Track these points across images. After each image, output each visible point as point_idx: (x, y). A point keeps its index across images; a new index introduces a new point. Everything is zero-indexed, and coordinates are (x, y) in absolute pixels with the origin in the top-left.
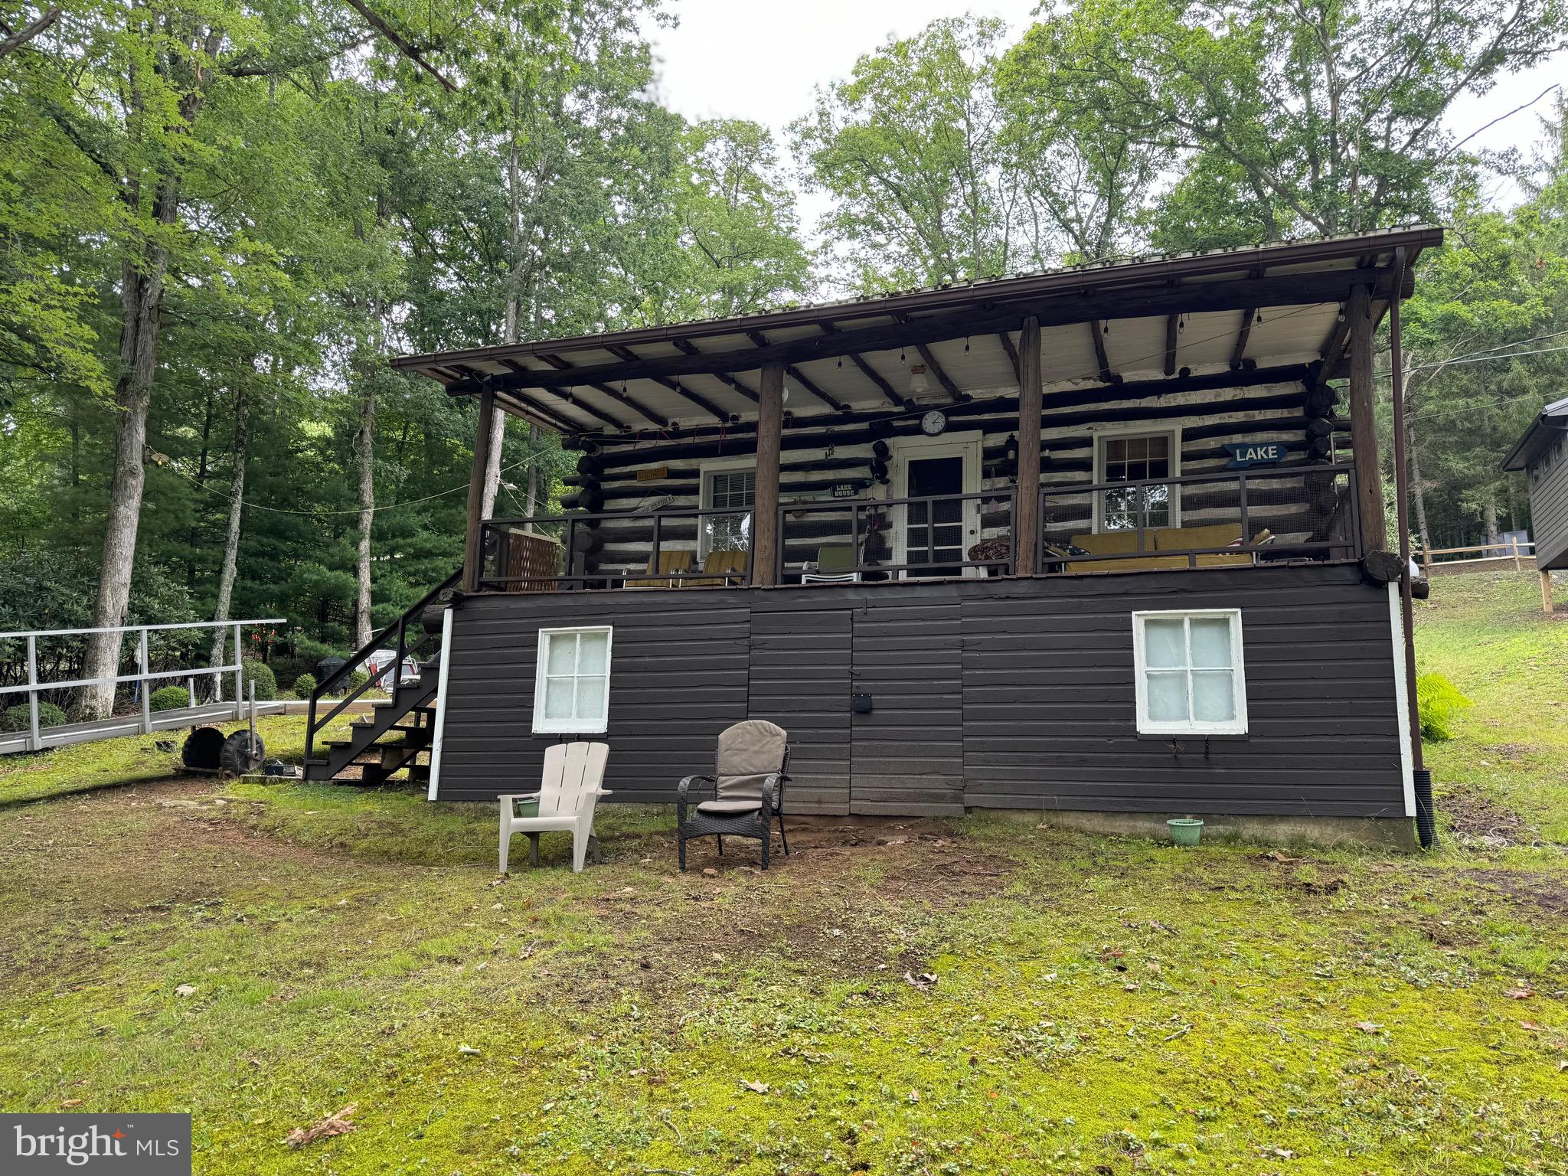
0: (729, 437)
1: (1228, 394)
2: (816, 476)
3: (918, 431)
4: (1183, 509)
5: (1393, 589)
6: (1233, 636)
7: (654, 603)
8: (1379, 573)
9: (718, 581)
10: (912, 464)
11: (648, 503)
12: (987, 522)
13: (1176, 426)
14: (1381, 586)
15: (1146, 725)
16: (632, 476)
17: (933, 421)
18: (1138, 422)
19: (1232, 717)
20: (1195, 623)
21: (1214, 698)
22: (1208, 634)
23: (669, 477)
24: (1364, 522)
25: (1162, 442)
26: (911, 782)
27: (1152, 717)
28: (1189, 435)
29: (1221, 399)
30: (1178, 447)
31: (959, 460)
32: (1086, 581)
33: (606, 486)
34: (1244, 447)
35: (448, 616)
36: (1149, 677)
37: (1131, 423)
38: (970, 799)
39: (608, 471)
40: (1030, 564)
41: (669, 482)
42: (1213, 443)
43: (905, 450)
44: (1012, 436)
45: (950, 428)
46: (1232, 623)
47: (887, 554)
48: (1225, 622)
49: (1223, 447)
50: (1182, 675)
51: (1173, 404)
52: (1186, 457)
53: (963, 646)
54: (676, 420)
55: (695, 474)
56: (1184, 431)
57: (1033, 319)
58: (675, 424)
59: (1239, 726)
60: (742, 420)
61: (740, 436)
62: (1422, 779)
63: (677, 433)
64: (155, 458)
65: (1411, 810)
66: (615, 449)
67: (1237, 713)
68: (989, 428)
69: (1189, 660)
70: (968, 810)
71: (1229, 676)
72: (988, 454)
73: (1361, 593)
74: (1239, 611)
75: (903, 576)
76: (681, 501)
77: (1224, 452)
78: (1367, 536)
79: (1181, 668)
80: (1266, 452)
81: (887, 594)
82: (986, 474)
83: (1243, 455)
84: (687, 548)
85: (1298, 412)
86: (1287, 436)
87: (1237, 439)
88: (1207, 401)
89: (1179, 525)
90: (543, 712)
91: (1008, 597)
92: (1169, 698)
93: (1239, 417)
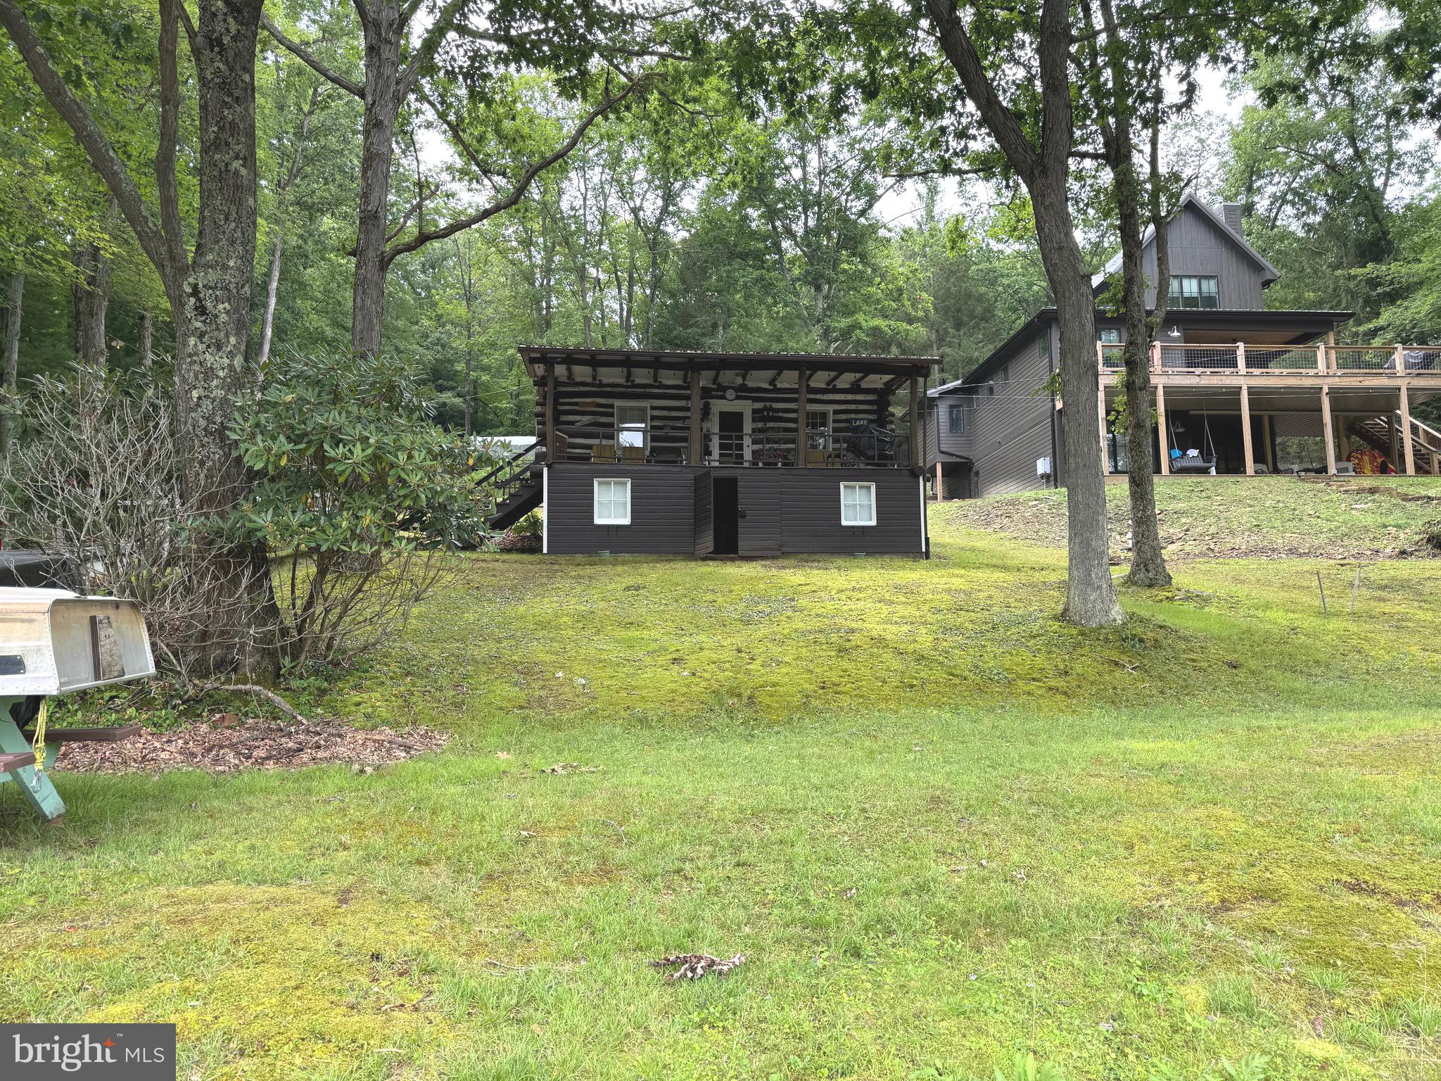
0: (631, 390)
1: (850, 397)
2: (674, 414)
3: (723, 397)
5: (921, 478)
6: (872, 492)
8: (918, 473)
10: (721, 413)
11: (587, 419)
12: (754, 442)
13: (831, 408)
14: (918, 477)
15: (844, 523)
16: (575, 404)
17: (730, 394)
18: (816, 405)
19: (872, 520)
20: (860, 487)
21: (865, 513)
22: (864, 492)
23: (597, 407)
24: (913, 454)
25: (824, 415)
27: (846, 519)
28: (835, 412)
29: (847, 398)
30: (831, 417)
31: (742, 413)
33: (562, 408)
34: (856, 420)
35: (545, 470)
36: (845, 506)
38: (784, 549)
41: (597, 409)
42: (843, 417)
43: (718, 406)
44: (765, 405)
45: (738, 398)
46: (872, 488)
47: (709, 453)
48: (870, 487)
49: (848, 418)
50: (855, 505)
51: (829, 398)
52: (834, 421)
53: (781, 493)
55: (612, 406)
56: (833, 410)
57: (805, 368)
58: (600, 380)
59: (873, 523)
60: (636, 382)
61: (634, 390)
62: (927, 539)
63: (601, 385)
65: (924, 549)
66: (564, 389)
67: (873, 518)
68: (755, 400)
69: (858, 500)
70: (783, 553)
71: (870, 506)
72: (754, 411)
73: (912, 481)
74: (874, 484)
75: (717, 464)
76: (604, 420)
77: (848, 421)
78: (913, 460)
79: (855, 503)
80: (864, 423)
81: (750, 471)
82: (754, 420)
83: (855, 423)
84: (608, 444)
85: (875, 407)
86: (871, 417)
87: (853, 416)
88: (842, 399)
89: (831, 450)
90: (599, 515)
91: (797, 475)
92: (851, 513)
93: (853, 407)
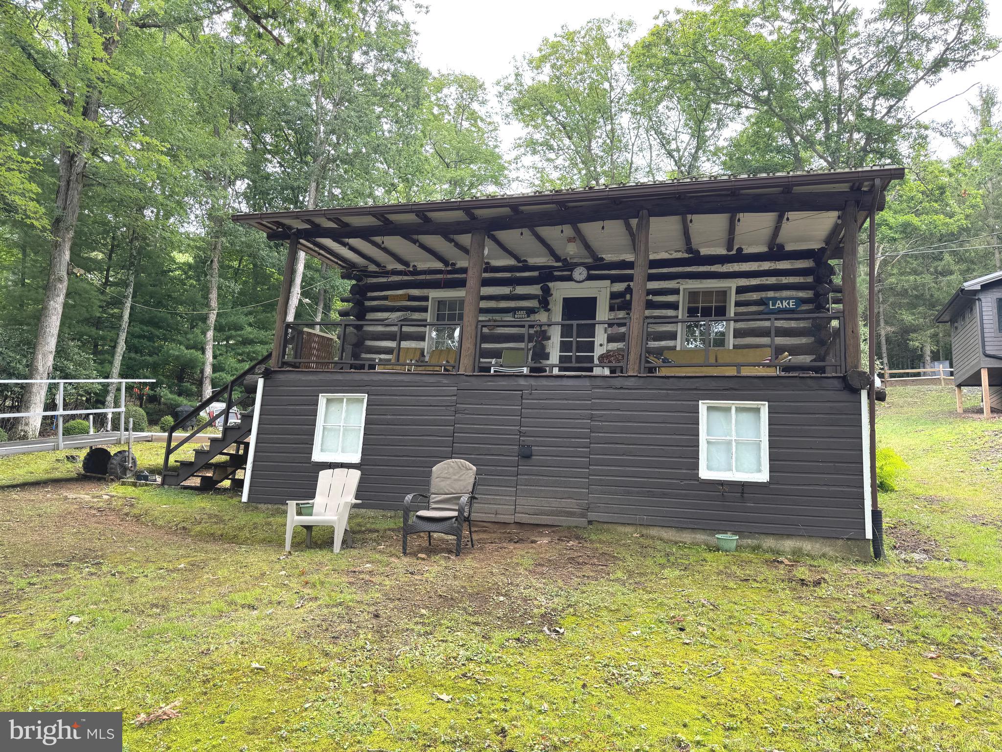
0: (449, 276)
1: (766, 266)
2: (503, 304)
3: (570, 279)
4: (734, 337)
5: (864, 394)
6: (762, 420)
7: (395, 381)
8: (855, 383)
9: (437, 368)
10: (565, 300)
11: (394, 316)
12: (610, 339)
13: (733, 284)
14: (856, 392)
15: (705, 474)
16: (385, 298)
17: (580, 273)
18: (709, 281)
19: (759, 471)
20: (739, 410)
21: (749, 458)
22: (746, 417)
23: (409, 300)
24: (847, 351)
25: (723, 294)
26: (555, 504)
27: (709, 468)
28: (740, 290)
29: (762, 269)
30: (733, 298)
31: (596, 298)
32: (671, 380)
33: (368, 303)
34: (775, 300)
35: (261, 382)
36: (708, 442)
37: (704, 281)
38: (592, 516)
39: (370, 294)
40: (636, 368)
41: (409, 303)
42: (755, 296)
43: (561, 291)
44: (629, 285)
45: (590, 278)
46: (762, 411)
47: (547, 356)
48: (757, 410)
49: (761, 299)
50: (729, 443)
51: (731, 270)
52: (738, 304)
53: (591, 418)
54: (416, 264)
55: (426, 299)
56: (738, 287)
57: (645, 212)
58: (414, 266)
59: (763, 476)
60: (458, 266)
61: (456, 276)
62: (877, 515)
63: (416, 272)
64: (75, 271)
65: (869, 535)
66: (375, 280)
67: (762, 468)
68: (614, 279)
69: (734, 433)
70: (590, 522)
71: (758, 444)
72: (614, 296)
73: (845, 395)
74: (767, 403)
75: (556, 371)
76: (416, 316)
77: (762, 302)
78: (849, 360)
79: (728, 438)
80: (788, 304)
81: (544, 382)
82: (612, 309)
83: (774, 305)
84: (418, 346)
85: (810, 279)
86: (801, 294)
87: (771, 294)
88: (753, 269)
89: (731, 347)
90: (319, 448)
91: (621, 388)
92: (720, 457)
93: (772, 280)
